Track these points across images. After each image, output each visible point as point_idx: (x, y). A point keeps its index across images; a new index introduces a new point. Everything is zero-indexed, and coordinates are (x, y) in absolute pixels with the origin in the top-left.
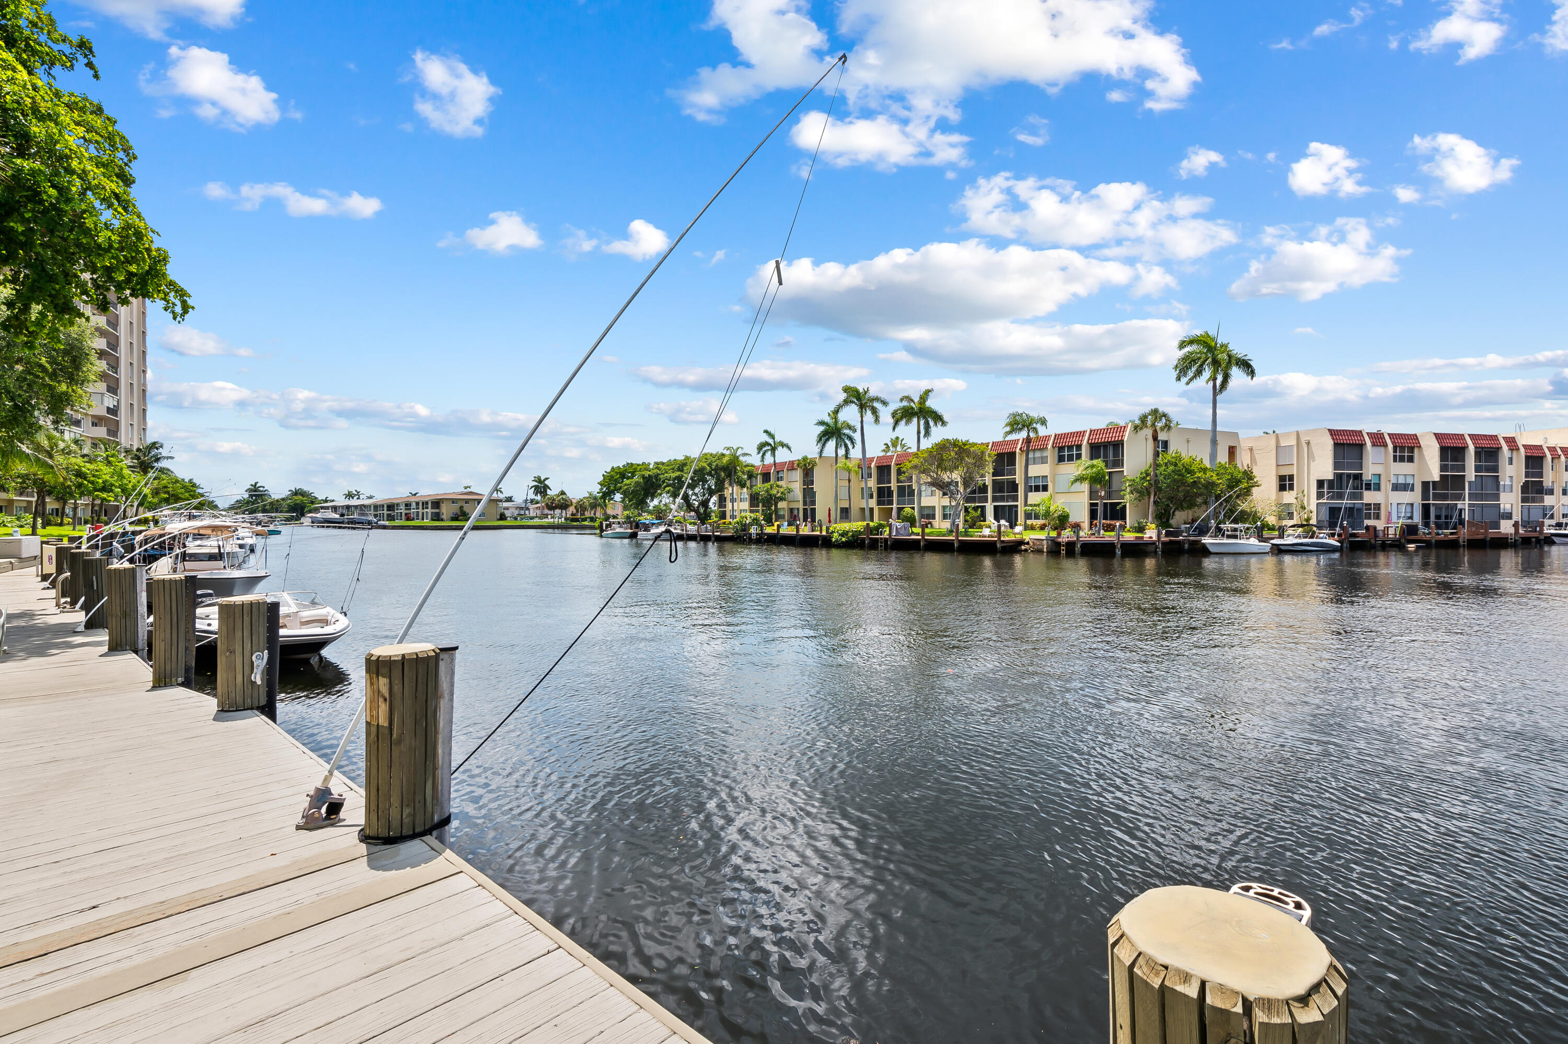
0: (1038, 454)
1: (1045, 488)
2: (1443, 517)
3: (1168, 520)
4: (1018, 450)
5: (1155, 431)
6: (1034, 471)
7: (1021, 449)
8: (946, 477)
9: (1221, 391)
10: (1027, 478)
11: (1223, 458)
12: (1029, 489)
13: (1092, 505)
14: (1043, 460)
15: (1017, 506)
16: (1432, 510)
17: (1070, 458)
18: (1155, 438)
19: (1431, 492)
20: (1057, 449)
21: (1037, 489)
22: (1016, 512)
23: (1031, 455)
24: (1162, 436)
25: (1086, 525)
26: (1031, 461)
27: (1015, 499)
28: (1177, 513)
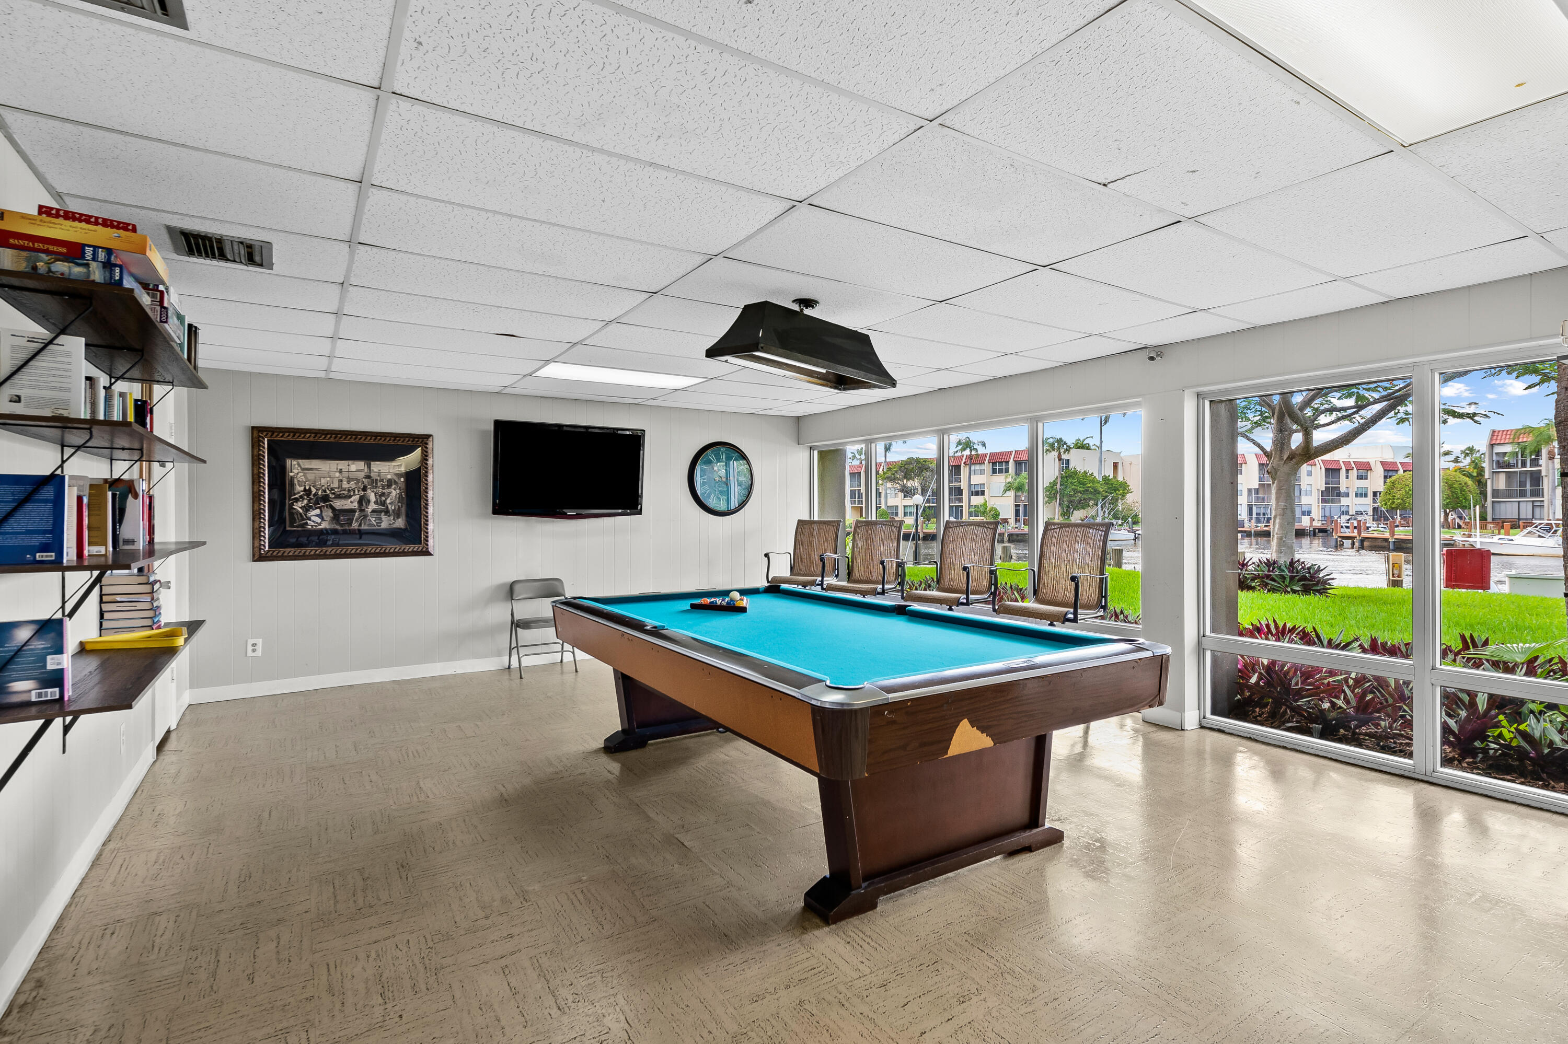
0: (978, 467)
1: (983, 493)
2: (1262, 514)
3: (1069, 517)
4: (963, 465)
5: (1060, 453)
6: (976, 479)
7: (965, 463)
8: (910, 484)
9: (1105, 423)
10: (970, 485)
11: (1109, 472)
12: (972, 493)
13: (1017, 506)
14: (982, 472)
15: (962, 506)
16: (1254, 509)
17: (1001, 471)
18: (1060, 459)
19: (1253, 496)
20: (991, 464)
21: (977, 493)
22: (962, 511)
23: (973, 468)
24: (1064, 457)
25: (1012, 521)
26: (972, 473)
27: (961, 500)
28: (1075, 512)
